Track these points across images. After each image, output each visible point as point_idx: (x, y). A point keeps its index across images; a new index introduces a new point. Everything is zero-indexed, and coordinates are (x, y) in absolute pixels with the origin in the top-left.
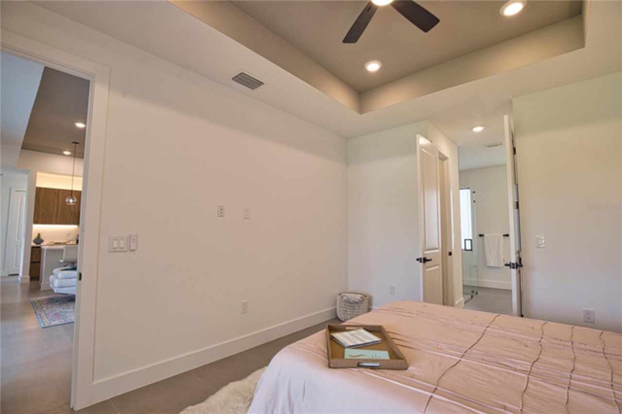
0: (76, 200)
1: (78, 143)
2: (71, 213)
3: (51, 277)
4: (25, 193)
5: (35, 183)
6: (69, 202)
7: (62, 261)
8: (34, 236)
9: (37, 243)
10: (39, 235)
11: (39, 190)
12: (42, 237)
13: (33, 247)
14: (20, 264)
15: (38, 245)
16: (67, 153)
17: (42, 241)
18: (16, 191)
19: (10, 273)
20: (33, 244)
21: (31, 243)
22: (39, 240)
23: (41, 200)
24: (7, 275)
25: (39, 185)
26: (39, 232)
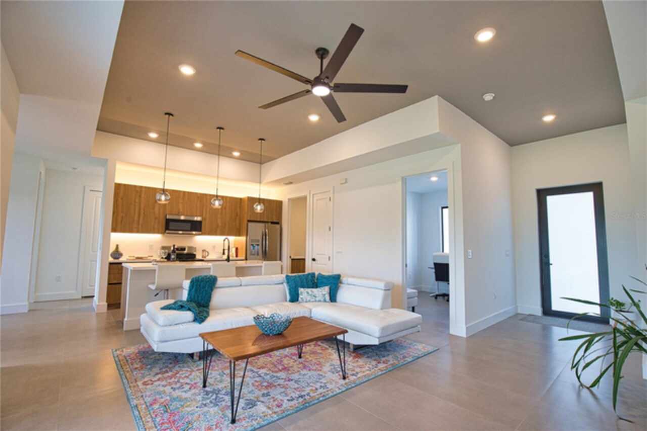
0: (169, 197)
1: (172, 115)
2: (156, 218)
3: (143, 317)
4: (101, 193)
5: (114, 179)
6: (160, 200)
7: (153, 287)
8: (112, 249)
9: (115, 258)
10: (117, 246)
11: (118, 186)
12: (121, 249)
13: (111, 264)
14: (95, 282)
15: (116, 261)
16: (153, 135)
17: (121, 255)
18: (91, 191)
19: (84, 295)
20: (111, 260)
21: (108, 258)
22: (117, 254)
23: (120, 200)
24: (80, 297)
25: (119, 180)
26: (117, 243)
